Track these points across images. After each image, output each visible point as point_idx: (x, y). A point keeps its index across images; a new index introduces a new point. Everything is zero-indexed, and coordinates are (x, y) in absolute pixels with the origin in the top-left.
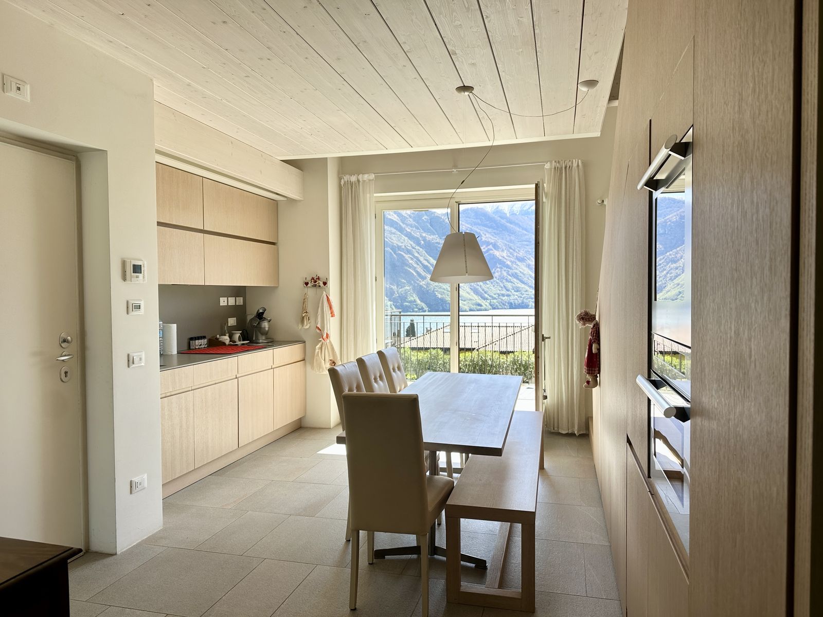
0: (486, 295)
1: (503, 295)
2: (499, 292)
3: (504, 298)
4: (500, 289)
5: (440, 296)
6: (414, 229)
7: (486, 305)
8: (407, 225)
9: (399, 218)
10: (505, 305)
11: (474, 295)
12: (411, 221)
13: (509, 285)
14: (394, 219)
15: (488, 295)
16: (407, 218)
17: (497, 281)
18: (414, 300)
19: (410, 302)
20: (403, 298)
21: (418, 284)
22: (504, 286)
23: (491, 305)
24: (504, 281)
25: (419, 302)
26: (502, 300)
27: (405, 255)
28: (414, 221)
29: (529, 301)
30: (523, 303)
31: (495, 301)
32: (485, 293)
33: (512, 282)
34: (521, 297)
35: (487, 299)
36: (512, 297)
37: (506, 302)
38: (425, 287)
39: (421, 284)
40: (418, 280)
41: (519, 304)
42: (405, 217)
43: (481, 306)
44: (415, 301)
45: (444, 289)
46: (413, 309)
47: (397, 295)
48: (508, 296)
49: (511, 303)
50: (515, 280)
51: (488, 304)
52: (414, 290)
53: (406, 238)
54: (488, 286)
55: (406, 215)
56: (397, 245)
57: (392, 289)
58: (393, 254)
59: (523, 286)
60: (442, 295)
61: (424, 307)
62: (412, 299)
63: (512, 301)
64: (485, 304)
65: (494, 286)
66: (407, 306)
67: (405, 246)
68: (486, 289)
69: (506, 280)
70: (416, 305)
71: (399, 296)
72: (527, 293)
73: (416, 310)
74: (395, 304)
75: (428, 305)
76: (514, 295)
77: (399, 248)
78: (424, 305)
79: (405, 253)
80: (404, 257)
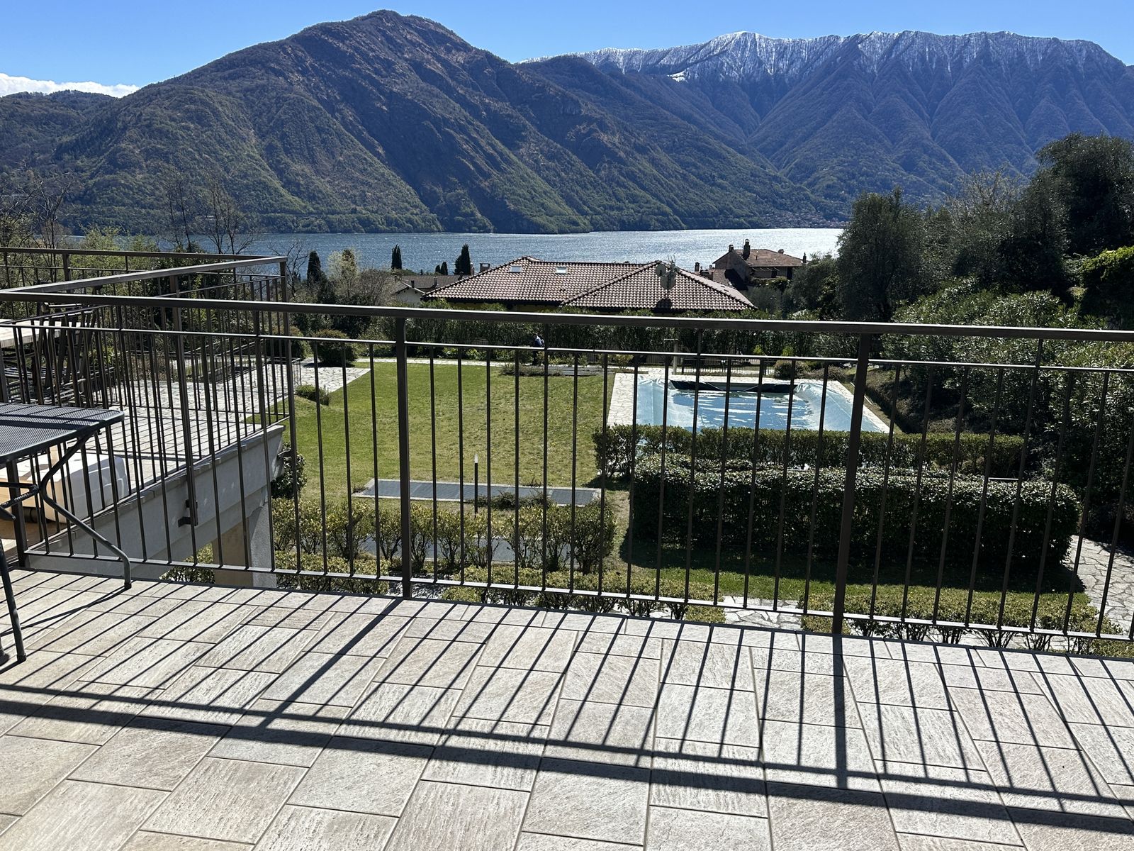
0: (586, 208)
1: (612, 208)
3: (612, 213)
6: (471, 89)
8: (459, 82)
14: (437, 71)
16: (459, 70)
17: (604, 184)
18: (472, 212)
19: (465, 215)
20: (454, 208)
22: (613, 193)
23: (592, 224)
24: (614, 184)
25: (479, 215)
27: (455, 135)
33: (625, 187)
38: (489, 191)
39: (482, 185)
40: (477, 179)
41: (636, 224)
43: (577, 224)
45: (519, 195)
46: (469, 228)
47: (444, 203)
48: (620, 209)
49: (623, 221)
50: (631, 183)
51: (586, 222)
52: (470, 196)
53: (457, 105)
54: (589, 192)
55: (456, 65)
56: (442, 116)
58: (436, 131)
59: (643, 193)
60: (515, 204)
61: (487, 224)
62: (469, 210)
63: (625, 218)
64: (583, 221)
65: (598, 192)
67: (456, 120)
68: (585, 198)
69: (618, 182)
70: (475, 221)
72: (648, 205)
73: (476, 228)
75: (494, 222)
77: (446, 121)
78: (486, 221)
79: (454, 130)
80: (454, 138)
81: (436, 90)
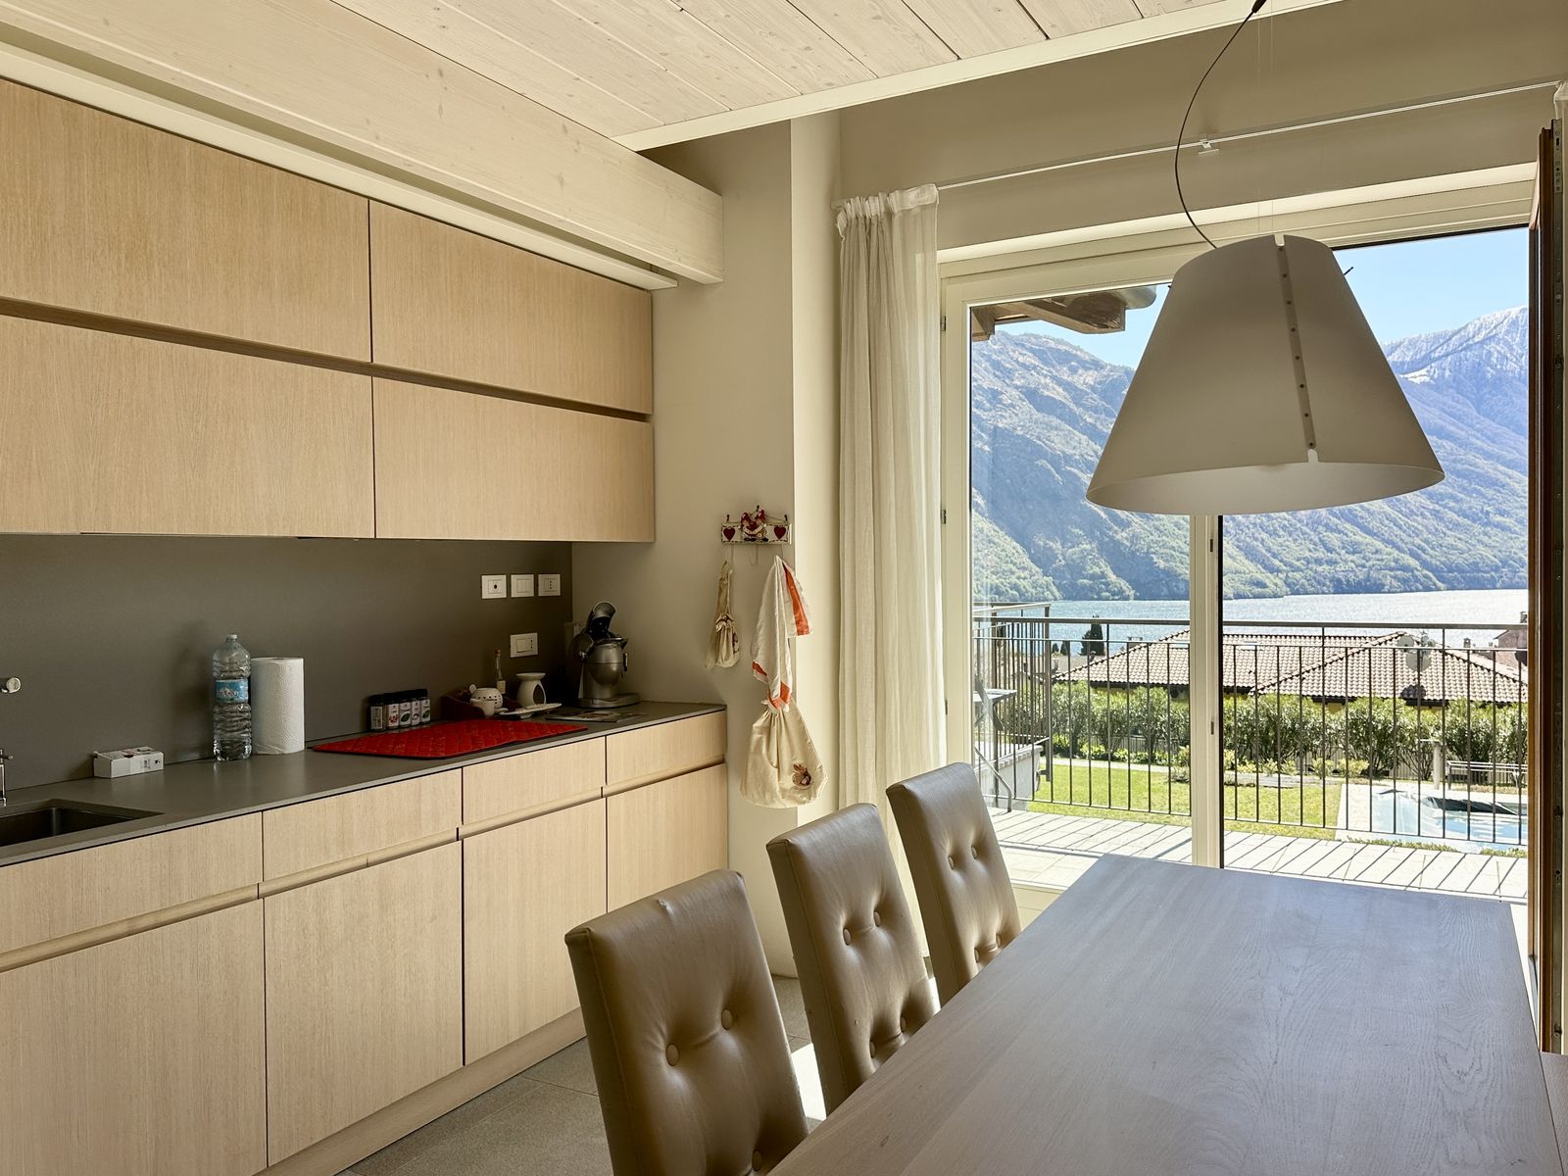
0: (1277, 562)
1: (1318, 561)
2: (1307, 554)
3: (1320, 569)
4: (1311, 546)
5: (1162, 564)
6: (1103, 416)
7: (1276, 585)
8: (1087, 409)
9: (1069, 393)
10: (1324, 585)
11: (1246, 562)
12: (1095, 399)
13: (1334, 539)
14: (1057, 397)
15: (1281, 561)
16: (1087, 394)
17: (1305, 529)
18: (1103, 573)
19: (1093, 577)
20: (1076, 569)
21: (1112, 538)
22: (1320, 539)
23: (1288, 585)
24: (1321, 528)
25: (1112, 577)
26: (1316, 572)
27: (1080, 474)
28: (1103, 398)
29: (1385, 576)
30: (1368, 579)
31: (1298, 575)
32: (1274, 556)
33: (1340, 532)
34: (1364, 566)
35: (1279, 571)
36: (1340, 567)
37: (1325, 577)
38: (1129, 544)
39: (1118, 537)
40: (1110, 529)
41: (1359, 583)
42: (1082, 390)
43: (1264, 586)
44: (1103, 575)
45: (1173, 548)
46: (1098, 594)
47: (1063, 562)
48: (1331, 562)
49: (1339, 581)
50: (1348, 526)
51: (1280, 582)
52: (1100, 551)
53: (1084, 438)
54: (1280, 540)
55: (1084, 387)
56: (1063, 452)
57: (1051, 548)
58: (1054, 471)
59: (1369, 539)
60: (1167, 561)
61: (1124, 588)
62: (1097, 570)
63: (1341, 576)
64: (1272, 581)
65: (1295, 540)
66: (1084, 587)
67: (1082, 455)
68: (1275, 548)
69: (1327, 526)
70: (1107, 584)
71: (1067, 565)
72: (1379, 557)
73: (1107, 594)
74: (1057, 582)
75: (1135, 584)
76: (1346, 561)
77: (1068, 459)
78: (1124, 584)
79: (1079, 468)
80: (1079, 479)
81: (1056, 421)
